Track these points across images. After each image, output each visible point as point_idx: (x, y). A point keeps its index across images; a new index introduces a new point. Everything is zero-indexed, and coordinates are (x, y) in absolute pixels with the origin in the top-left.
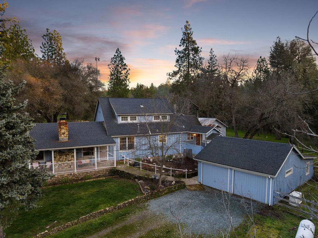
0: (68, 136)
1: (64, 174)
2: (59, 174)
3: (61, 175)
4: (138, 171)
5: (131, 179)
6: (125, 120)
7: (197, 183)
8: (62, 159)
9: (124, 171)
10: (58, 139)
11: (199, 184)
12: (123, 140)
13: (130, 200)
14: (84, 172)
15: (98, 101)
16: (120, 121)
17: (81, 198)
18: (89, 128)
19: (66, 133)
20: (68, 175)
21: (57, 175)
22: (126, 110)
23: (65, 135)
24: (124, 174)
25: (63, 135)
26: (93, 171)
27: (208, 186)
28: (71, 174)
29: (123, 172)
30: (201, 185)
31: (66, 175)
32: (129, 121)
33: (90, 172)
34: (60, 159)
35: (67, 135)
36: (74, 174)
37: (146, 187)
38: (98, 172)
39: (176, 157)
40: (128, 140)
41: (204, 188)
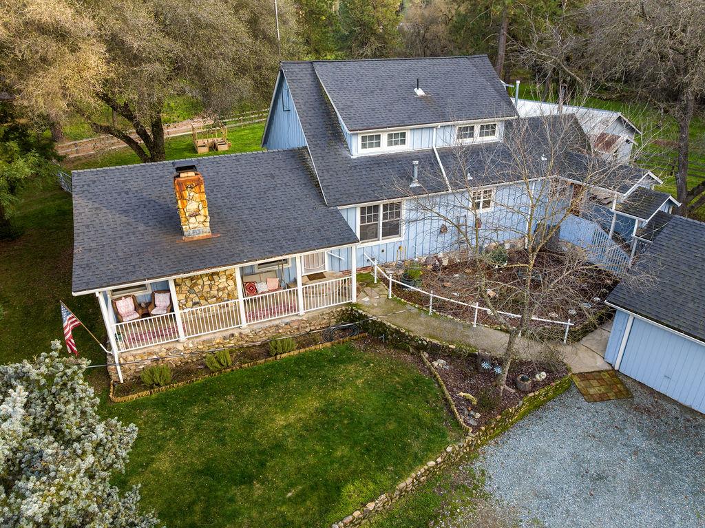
0: (208, 220)
1: (213, 336)
2: (198, 337)
3: (204, 341)
4: (423, 319)
5: (408, 350)
6: (371, 146)
7: (599, 364)
8: (200, 287)
9: (384, 324)
10: (180, 232)
11: (607, 371)
12: (370, 211)
13: (432, 463)
14: (270, 327)
15: (282, 73)
16: (357, 149)
17: (278, 446)
18: (266, 175)
19: (202, 212)
20: (225, 338)
21: (193, 343)
22: (373, 110)
23: (201, 218)
24: (385, 331)
25: (192, 220)
26: (294, 321)
27: (639, 382)
28: (233, 335)
29: (382, 324)
30: (615, 373)
31: (218, 341)
32: (385, 148)
33: (286, 324)
34: (196, 288)
35: (206, 216)
36: (241, 334)
37: (462, 394)
38: (307, 321)
39: (513, 246)
40: (384, 210)
41: (627, 390)
